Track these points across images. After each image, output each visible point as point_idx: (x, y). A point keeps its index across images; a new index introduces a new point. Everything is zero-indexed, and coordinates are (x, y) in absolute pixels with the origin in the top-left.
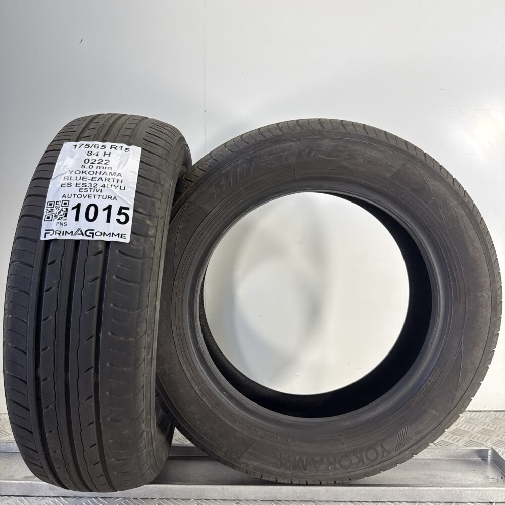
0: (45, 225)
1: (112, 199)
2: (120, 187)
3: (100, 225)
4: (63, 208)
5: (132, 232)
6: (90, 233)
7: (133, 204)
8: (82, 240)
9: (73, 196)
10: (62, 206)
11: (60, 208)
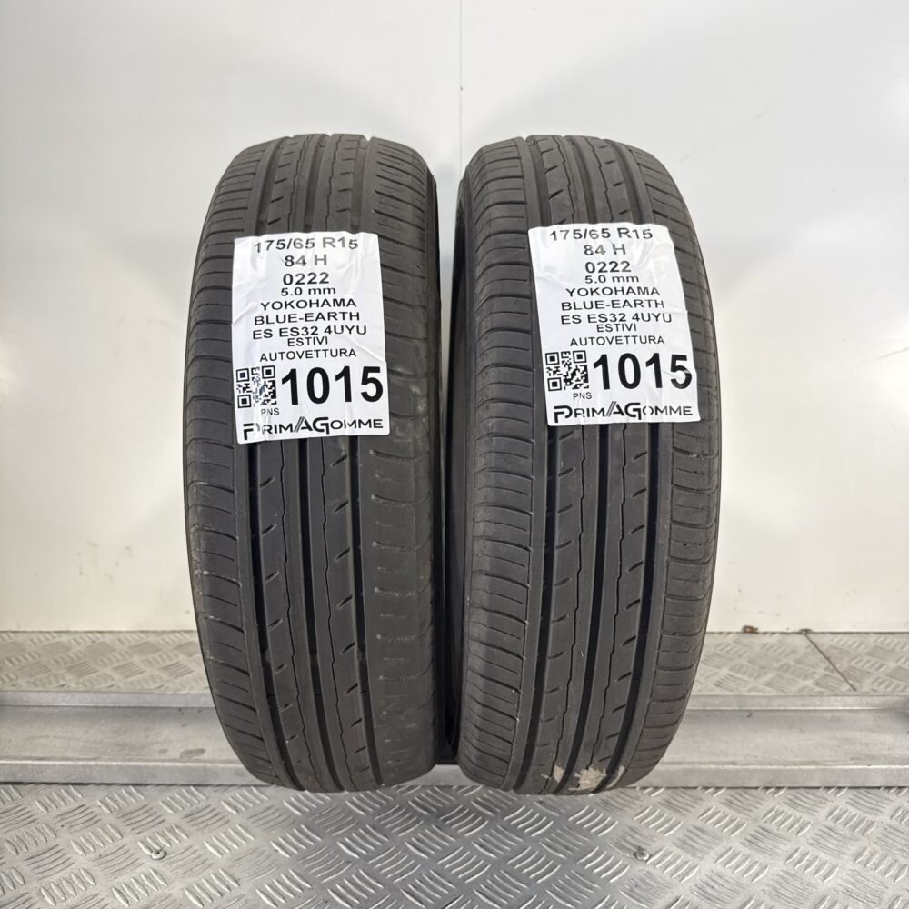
0: (241, 416)
1: (348, 354)
2: (358, 327)
3: (335, 407)
4: (267, 380)
5: (392, 414)
6: (322, 425)
7: (384, 360)
8: (310, 439)
9: (279, 356)
10: (264, 378)
11: (262, 382)
